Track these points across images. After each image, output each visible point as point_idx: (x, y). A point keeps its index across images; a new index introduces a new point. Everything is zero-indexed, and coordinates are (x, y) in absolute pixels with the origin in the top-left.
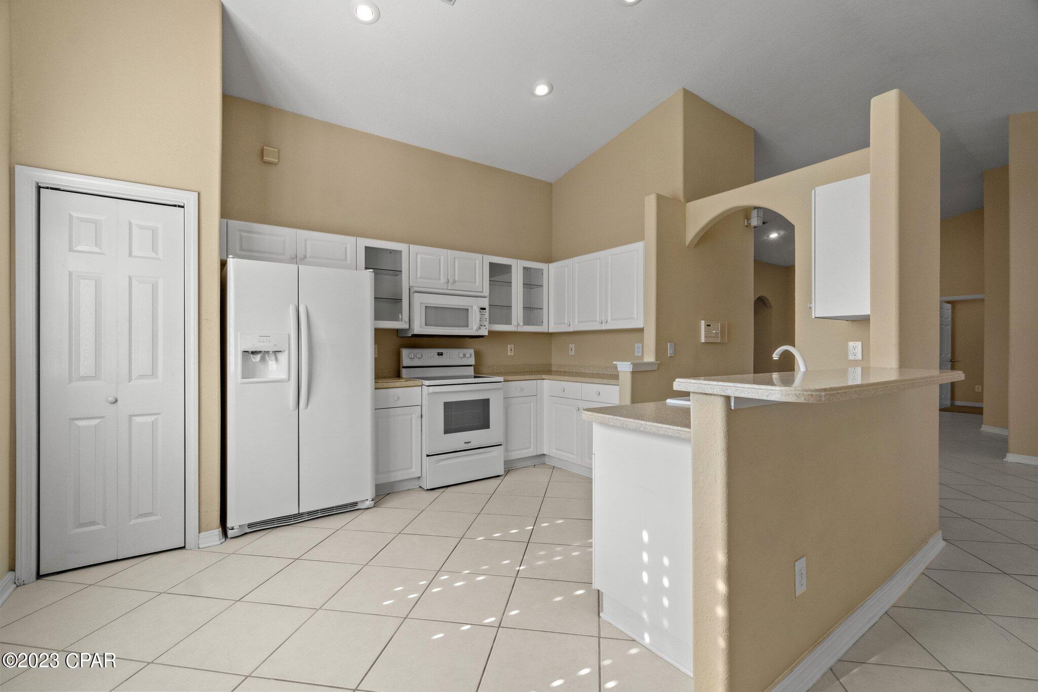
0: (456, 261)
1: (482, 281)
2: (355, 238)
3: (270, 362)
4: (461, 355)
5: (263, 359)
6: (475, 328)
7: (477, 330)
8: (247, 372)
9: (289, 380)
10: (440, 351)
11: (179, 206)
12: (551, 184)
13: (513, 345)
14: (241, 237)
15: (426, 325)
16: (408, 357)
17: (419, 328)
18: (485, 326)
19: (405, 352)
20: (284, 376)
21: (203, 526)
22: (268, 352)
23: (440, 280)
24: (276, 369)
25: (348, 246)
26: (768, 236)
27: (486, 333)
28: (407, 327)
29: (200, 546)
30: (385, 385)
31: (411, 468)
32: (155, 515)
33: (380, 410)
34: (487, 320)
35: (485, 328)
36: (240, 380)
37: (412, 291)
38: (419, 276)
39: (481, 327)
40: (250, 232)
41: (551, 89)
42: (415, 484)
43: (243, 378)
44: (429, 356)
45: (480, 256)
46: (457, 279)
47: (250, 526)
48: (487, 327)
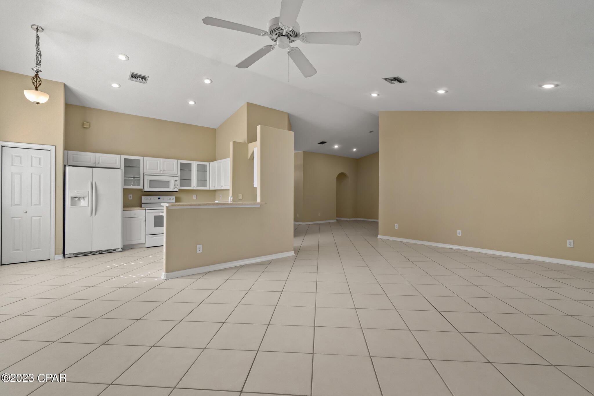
0: (165, 162)
1: (177, 171)
2: (120, 156)
3: (81, 201)
4: (169, 199)
5: (79, 199)
6: (172, 188)
7: (174, 188)
8: (73, 203)
9: (88, 206)
10: (159, 197)
11: (49, 150)
12: (215, 129)
13: (196, 195)
14: (73, 157)
15: (150, 187)
16: (144, 199)
17: (147, 188)
19: (143, 197)
20: (87, 205)
21: (56, 252)
22: (81, 197)
23: (157, 170)
24: (83, 203)
25: (117, 159)
26: (334, 147)
27: (178, 190)
28: (143, 188)
29: (55, 259)
30: (129, 209)
31: (141, 239)
32: (39, 249)
33: (124, 218)
34: (178, 185)
36: (70, 206)
37: (144, 175)
38: (148, 169)
39: (176, 188)
40: (77, 155)
41: (195, 103)
42: (143, 246)
43: (71, 205)
44: (154, 199)
45: (176, 160)
46: (165, 169)
47: (74, 254)
48: (178, 188)
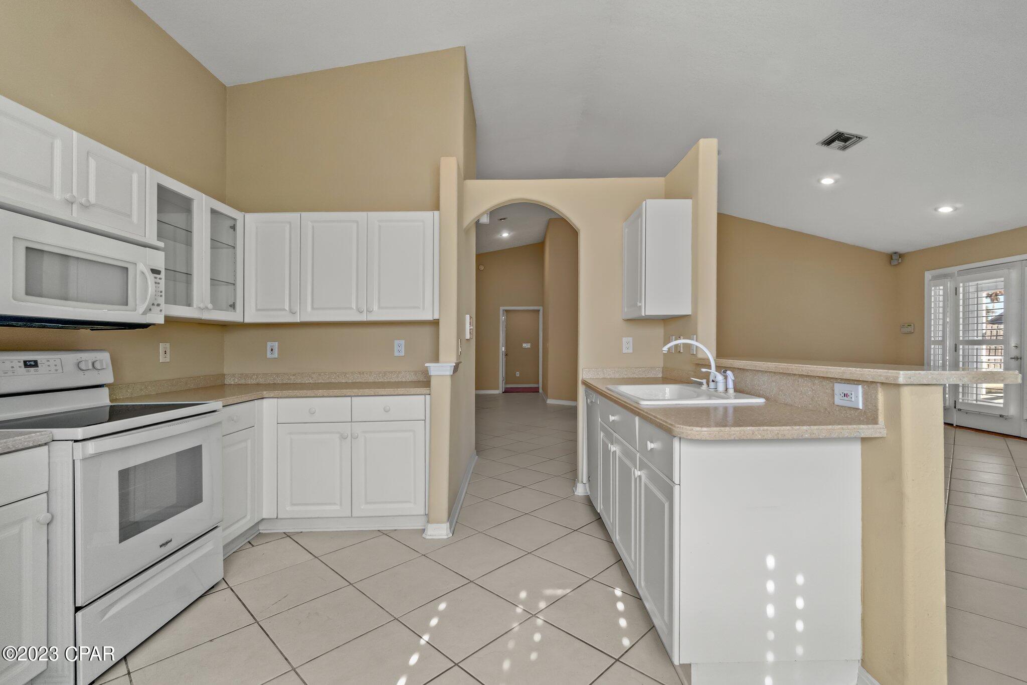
0: (92, 163)
1: (144, 217)
6: (141, 308)
7: (144, 313)
10: (30, 356)
13: (168, 345)
15: (28, 294)
18: (158, 305)
27: (160, 320)
34: (163, 294)
35: (159, 308)
39: (152, 307)
45: (139, 166)
46: (93, 201)
48: (162, 307)
